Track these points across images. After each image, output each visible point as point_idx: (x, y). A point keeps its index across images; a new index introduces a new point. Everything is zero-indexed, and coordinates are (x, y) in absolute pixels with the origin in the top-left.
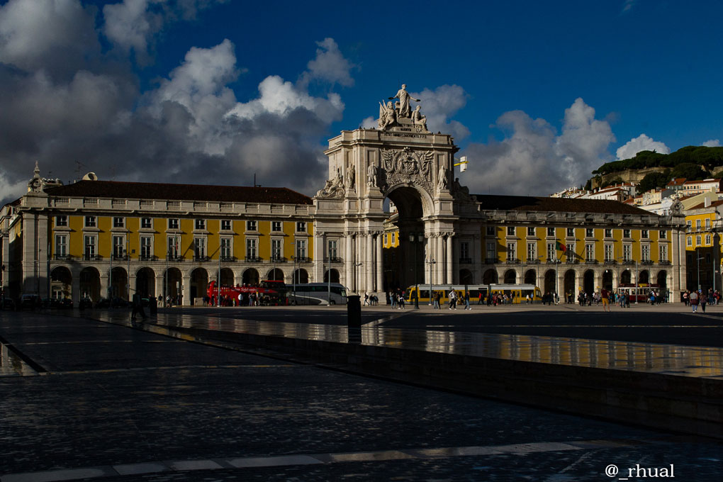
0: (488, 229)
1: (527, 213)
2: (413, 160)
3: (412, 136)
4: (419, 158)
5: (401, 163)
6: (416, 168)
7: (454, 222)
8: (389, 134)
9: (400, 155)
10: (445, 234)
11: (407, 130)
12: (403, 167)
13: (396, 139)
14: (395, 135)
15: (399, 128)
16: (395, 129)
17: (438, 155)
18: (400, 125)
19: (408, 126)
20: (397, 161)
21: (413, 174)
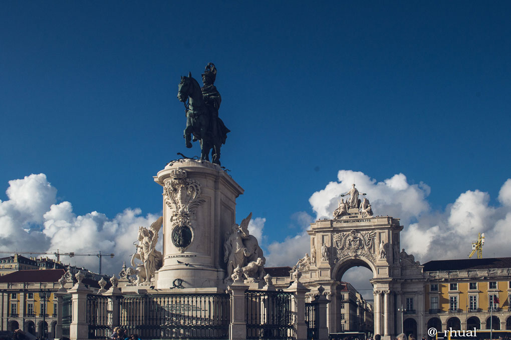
0: (432, 286)
1: (468, 271)
2: (358, 239)
3: (358, 221)
4: (363, 236)
5: (348, 242)
6: (360, 244)
7: (390, 283)
8: (340, 222)
9: (348, 235)
10: (381, 292)
11: (354, 217)
12: (350, 245)
13: (345, 225)
14: (345, 222)
15: (348, 216)
16: (344, 218)
17: (380, 233)
18: (349, 214)
19: (356, 214)
20: (345, 241)
21: (359, 249)
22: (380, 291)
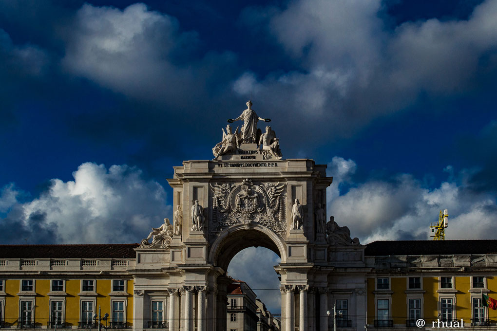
0: (380, 281)
1: (439, 258)
2: (256, 195)
3: (256, 165)
4: (264, 192)
5: (238, 200)
6: (260, 204)
7: (309, 272)
8: (226, 164)
9: (239, 189)
10: (294, 287)
11: (249, 158)
12: (242, 204)
13: (233, 170)
14: (233, 166)
15: (239, 156)
16: (234, 158)
17: (293, 188)
18: (241, 152)
19: (252, 152)
21: (256, 212)
22: (291, 286)
